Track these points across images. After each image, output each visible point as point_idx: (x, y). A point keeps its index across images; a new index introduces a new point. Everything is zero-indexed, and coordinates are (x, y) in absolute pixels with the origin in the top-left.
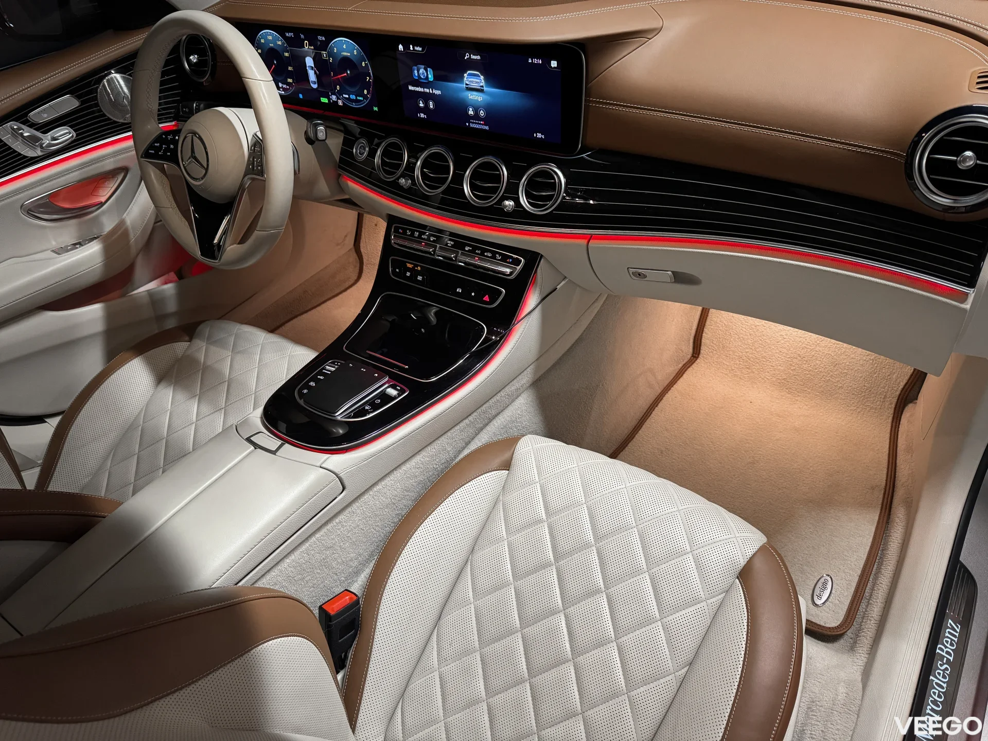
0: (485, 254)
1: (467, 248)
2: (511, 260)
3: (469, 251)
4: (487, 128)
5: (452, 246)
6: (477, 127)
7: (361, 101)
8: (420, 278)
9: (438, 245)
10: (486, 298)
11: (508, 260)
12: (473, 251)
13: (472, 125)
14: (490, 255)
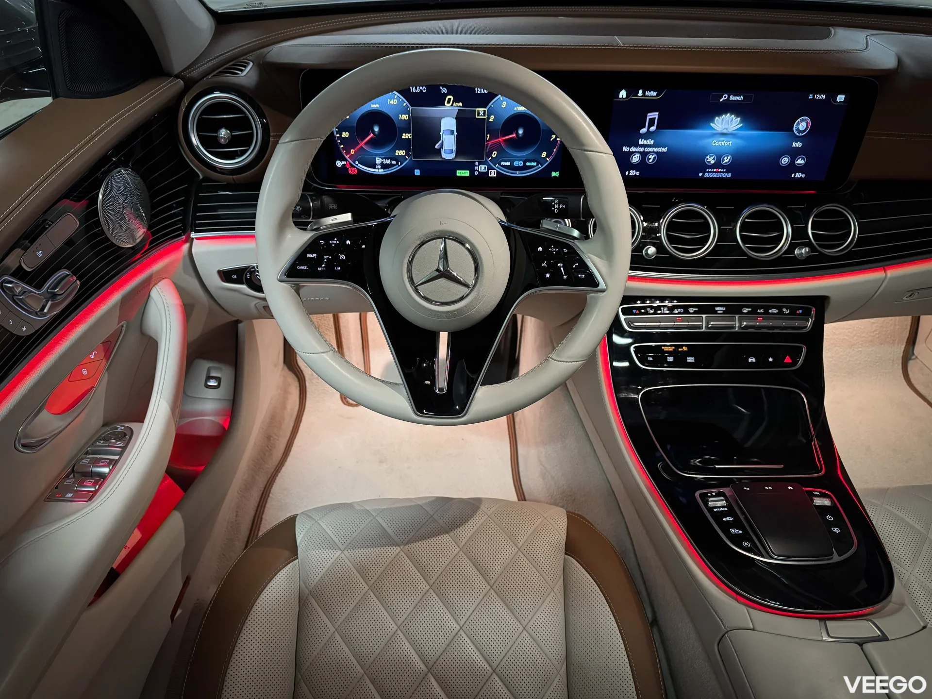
0: (770, 311)
1: (745, 310)
2: (801, 311)
3: (749, 313)
4: (729, 175)
5: (724, 312)
6: (715, 176)
7: (532, 167)
8: (691, 360)
9: (704, 316)
10: (788, 360)
11: (798, 312)
12: (754, 312)
13: (706, 175)
14: (775, 311)
